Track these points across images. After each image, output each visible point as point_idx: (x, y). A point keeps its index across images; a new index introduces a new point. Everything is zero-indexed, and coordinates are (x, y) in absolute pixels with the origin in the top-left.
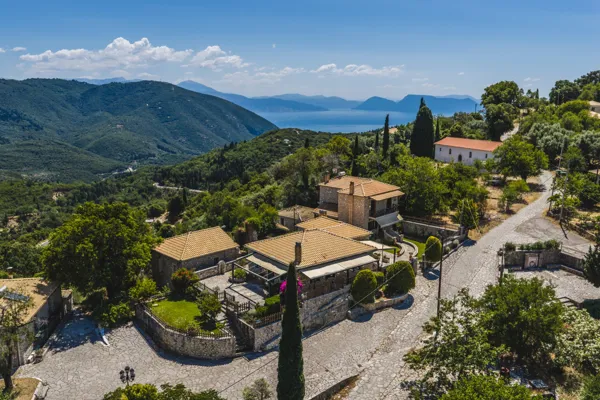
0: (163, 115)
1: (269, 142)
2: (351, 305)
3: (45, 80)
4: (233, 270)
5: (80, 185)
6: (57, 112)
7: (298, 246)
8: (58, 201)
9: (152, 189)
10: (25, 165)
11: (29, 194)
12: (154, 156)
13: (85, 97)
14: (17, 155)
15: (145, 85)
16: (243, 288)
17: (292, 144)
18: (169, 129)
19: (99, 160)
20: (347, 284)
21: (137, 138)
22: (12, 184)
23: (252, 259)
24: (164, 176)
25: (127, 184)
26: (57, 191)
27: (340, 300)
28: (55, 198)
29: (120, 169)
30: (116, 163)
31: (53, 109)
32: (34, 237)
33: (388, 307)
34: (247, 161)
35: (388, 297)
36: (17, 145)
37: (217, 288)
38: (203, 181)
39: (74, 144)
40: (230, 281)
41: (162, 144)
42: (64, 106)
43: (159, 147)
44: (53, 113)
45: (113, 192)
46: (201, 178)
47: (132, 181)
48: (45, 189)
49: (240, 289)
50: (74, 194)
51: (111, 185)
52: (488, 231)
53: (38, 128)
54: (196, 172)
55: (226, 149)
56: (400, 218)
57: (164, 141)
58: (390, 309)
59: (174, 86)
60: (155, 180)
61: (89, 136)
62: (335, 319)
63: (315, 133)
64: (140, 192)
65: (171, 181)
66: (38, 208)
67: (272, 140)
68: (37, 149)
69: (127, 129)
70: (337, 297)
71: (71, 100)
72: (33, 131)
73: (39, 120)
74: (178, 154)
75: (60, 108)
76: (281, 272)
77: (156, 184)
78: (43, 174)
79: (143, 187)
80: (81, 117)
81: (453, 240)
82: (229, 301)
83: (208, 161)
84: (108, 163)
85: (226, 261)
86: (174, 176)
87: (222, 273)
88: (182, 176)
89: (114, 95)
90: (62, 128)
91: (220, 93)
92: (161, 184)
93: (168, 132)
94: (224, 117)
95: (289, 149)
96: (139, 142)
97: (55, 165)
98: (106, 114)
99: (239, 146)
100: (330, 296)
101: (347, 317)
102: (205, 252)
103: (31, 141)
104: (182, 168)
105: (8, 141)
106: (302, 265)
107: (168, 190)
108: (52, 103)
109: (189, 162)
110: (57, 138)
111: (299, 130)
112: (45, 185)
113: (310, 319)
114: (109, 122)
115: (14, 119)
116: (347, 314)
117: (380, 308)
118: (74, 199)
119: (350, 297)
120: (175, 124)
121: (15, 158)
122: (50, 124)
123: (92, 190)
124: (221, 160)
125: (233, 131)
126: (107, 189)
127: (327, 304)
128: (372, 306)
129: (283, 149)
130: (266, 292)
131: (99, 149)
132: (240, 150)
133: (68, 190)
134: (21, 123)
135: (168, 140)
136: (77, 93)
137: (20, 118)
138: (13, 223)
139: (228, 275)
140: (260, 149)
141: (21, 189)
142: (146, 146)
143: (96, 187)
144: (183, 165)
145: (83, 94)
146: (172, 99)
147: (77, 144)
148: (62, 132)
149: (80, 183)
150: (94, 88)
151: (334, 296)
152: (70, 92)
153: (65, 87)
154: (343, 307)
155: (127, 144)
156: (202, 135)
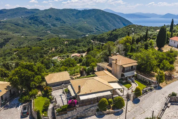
0: (98, 19)
1: (127, 29)
2: (98, 110)
3: (67, 9)
6: (70, 18)
7: (79, 87)
8: (66, 44)
9: (91, 42)
10: (60, 33)
11: (59, 42)
12: (94, 32)
14: (59, 30)
15: (94, 10)
17: (134, 30)
18: (99, 23)
19: (79, 32)
20: (97, 102)
21: (90, 26)
22: (55, 39)
24: (94, 38)
25: (84, 40)
26: (66, 41)
27: (93, 108)
28: (65, 43)
29: (84, 35)
30: (84, 33)
31: (68, 17)
32: (52, 56)
34: (119, 35)
35: (112, 110)
36: (59, 27)
38: (105, 40)
39: (73, 28)
43: (96, 29)
44: (69, 19)
45: (80, 42)
46: (105, 39)
47: (86, 39)
48: (63, 40)
52: (170, 83)
53: (65, 23)
54: (103, 38)
55: (113, 31)
56: (135, 73)
57: (98, 27)
58: (113, 114)
59: (102, 11)
60: (92, 39)
61: (77, 25)
62: (90, 115)
63: (143, 26)
64: (87, 43)
65: (96, 40)
66: (60, 46)
67: (128, 28)
68: (63, 29)
69: (87, 23)
71: (73, 15)
72: (63, 23)
73: (65, 20)
74: (101, 31)
75: (70, 17)
77: (92, 41)
78: (65, 36)
79: (88, 41)
80: (76, 20)
81: (151, 87)
83: (108, 34)
84: (81, 33)
86: (97, 38)
88: (99, 39)
89: (85, 13)
91: (115, 12)
92: (93, 41)
93: (99, 25)
94: (116, 20)
95: (133, 31)
96: (90, 27)
97: (68, 33)
98: (82, 19)
99: (117, 30)
100: (89, 106)
103: (63, 26)
105: (57, 26)
107: (95, 43)
108: (68, 15)
109: (102, 34)
110: (69, 26)
111: (137, 25)
112: (63, 39)
113: (79, 114)
114: (83, 21)
115: (59, 20)
116: (95, 113)
117: (108, 113)
118: (70, 44)
119: (98, 107)
120: (101, 22)
121: (58, 31)
122: (68, 21)
124: (111, 34)
125: (118, 24)
126: (79, 41)
127: (87, 109)
128: (105, 112)
129: (131, 32)
131: (80, 29)
132: (117, 31)
133: (69, 41)
134: (61, 21)
135: (99, 27)
136: (75, 13)
137: (60, 20)
138: (53, 50)
140: (123, 31)
141: (58, 40)
142: (92, 28)
143: (76, 40)
144: (100, 35)
145: (77, 13)
146: (101, 14)
147: (74, 28)
148: (70, 24)
149: (72, 39)
150: (80, 11)
151: (91, 106)
152: (73, 12)
153: (72, 11)
154: (94, 111)
155: (87, 28)
156: (108, 25)
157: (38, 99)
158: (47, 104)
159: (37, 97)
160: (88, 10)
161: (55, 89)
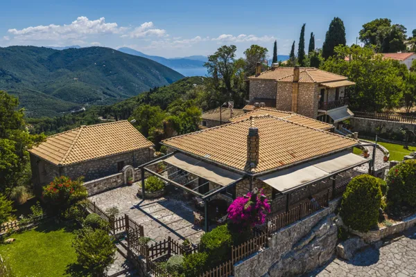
0: (106, 71)
1: (182, 86)
4: (143, 179)
5: (45, 119)
6: (31, 69)
7: (253, 135)
9: (98, 121)
12: (101, 99)
13: (50, 59)
15: (94, 50)
16: (158, 206)
18: (111, 80)
19: (61, 103)
20: (332, 199)
21: (88, 87)
23: (173, 160)
24: (106, 112)
25: (80, 118)
26: (30, 123)
27: (324, 227)
29: (76, 108)
30: (74, 104)
31: (28, 67)
33: (398, 234)
35: (396, 220)
37: (115, 210)
39: (43, 92)
40: (139, 196)
41: (106, 91)
42: (36, 65)
43: (104, 93)
44: (29, 71)
45: (69, 124)
46: (132, 112)
47: (84, 115)
49: (154, 208)
50: (41, 126)
51: (68, 119)
53: (18, 81)
54: (129, 108)
55: (151, 92)
56: (350, 113)
57: (108, 89)
58: (404, 239)
60: (100, 115)
61: (55, 86)
64: (89, 123)
65: (111, 115)
67: (184, 85)
69: (81, 81)
70: (320, 222)
71: (41, 61)
72: (14, 83)
73: (17, 74)
74: (118, 98)
75: (33, 67)
76: (225, 182)
77: (101, 118)
79: (91, 120)
80: (48, 73)
82: (133, 234)
83: (138, 100)
84: (67, 105)
85: (135, 166)
86: (114, 111)
87: (129, 184)
88: (119, 112)
89: (72, 57)
90: (35, 81)
92: (104, 118)
93: (111, 83)
94: (149, 72)
96: (90, 89)
98: (66, 70)
99: (160, 90)
100: (309, 221)
101: (337, 255)
102: (102, 152)
103: (13, 90)
104: (119, 106)
106: (260, 168)
108: (27, 63)
109: (124, 102)
110: (31, 87)
111: (203, 77)
113: (280, 265)
114: (68, 76)
116: (337, 249)
117: (388, 238)
118: (40, 129)
119: (339, 221)
120: (115, 77)
122: (27, 78)
123: (54, 123)
124: (148, 99)
125: (157, 81)
126: (65, 122)
127: (304, 236)
128: (375, 236)
130: (197, 216)
131: (62, 95)
132: (161, 92)
133: (36, 123)
134: (5, 77)
135: (110, 88)
136: (45, 56)
137: (4, 74)
139: (137, 186)
140: (176, 91)
142: (94, 92)
143: (57, 120)
144: (120, 104)
145: (50, 56)
146: (113, 59)
147: (45, 92)
148: (35, 83)
149: (45, 118)
150: (57, 53)
151: (316, 221)
152: (40, 55)
153: (37, 52)
154: (330, 239)
155: (81, 91)
156: (134, 84)
157: (20, 245)
158: (99, 246)
159: (9, 235)
160: (80, 49)
161: (96, 189)
